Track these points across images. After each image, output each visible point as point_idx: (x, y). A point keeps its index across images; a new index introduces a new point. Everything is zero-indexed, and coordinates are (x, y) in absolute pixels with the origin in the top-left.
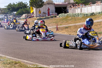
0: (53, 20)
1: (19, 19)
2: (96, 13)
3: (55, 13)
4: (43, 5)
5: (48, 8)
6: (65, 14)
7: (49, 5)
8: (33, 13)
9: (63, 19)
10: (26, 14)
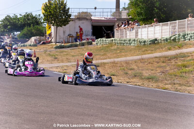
0: (85, 49)
1: (22, 46)
2: (161, 40)
3: (92, 37)
4: (69, 21)
5: (79, 26)
6: (107, 39)
7: (81, 22)
8: (50, 35)
9: (102, 49)
10: (38, 37)
